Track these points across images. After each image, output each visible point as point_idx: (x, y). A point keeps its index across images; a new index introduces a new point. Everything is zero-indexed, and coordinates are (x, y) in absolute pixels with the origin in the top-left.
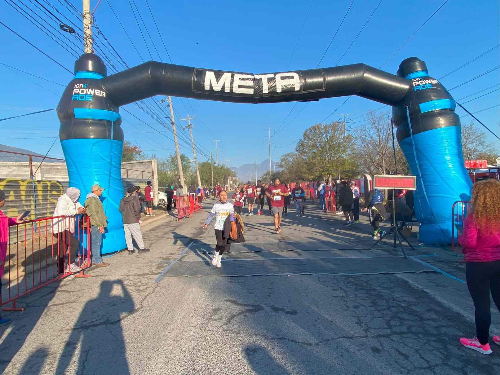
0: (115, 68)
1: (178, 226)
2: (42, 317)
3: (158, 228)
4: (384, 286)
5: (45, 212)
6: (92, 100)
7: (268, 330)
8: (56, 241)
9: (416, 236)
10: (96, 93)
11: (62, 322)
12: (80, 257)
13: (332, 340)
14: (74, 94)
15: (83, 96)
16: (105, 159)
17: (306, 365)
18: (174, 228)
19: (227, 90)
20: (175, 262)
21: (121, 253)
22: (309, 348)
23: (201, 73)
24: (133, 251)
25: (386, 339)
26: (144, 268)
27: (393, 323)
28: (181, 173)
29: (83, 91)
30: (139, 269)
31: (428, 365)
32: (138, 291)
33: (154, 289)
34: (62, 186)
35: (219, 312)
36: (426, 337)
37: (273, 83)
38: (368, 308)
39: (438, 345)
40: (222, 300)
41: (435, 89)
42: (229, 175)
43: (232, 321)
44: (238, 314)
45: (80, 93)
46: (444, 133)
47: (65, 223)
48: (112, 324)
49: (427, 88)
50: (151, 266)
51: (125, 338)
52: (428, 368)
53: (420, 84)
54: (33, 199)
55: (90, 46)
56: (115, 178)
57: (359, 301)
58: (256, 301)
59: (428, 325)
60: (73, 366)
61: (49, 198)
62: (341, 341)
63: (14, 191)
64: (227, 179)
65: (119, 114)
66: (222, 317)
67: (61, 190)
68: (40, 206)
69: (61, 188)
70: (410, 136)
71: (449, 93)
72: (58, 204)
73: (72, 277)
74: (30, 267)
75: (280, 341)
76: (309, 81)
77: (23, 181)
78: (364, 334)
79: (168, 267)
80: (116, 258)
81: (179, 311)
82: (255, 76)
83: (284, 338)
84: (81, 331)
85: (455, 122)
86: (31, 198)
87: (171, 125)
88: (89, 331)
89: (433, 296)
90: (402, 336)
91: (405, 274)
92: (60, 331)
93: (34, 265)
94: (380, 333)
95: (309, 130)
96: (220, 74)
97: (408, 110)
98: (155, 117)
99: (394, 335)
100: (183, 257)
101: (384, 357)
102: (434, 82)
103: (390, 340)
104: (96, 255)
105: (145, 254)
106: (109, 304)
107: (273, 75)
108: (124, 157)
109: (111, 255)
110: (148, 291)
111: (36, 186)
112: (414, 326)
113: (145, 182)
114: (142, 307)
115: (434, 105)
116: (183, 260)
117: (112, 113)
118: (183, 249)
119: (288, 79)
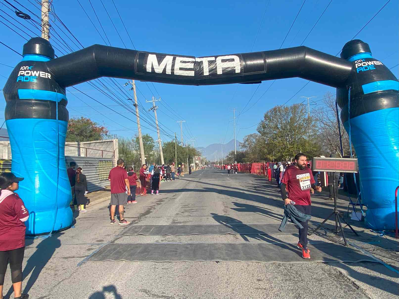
6: (36, 81)
10: (41, 75)
14: (19, 75)
15: (28, 78)
16: (48, 138)
19: (169, 72)
20: (107, 244)
23: (144, 56)
28: (143, 153)
29: (28, 73)
33: (71, 274)
37: (213, 66)
41: (377, 71)
45: (25, 75)
46: (388, 114)
49: (370, 69)
53: (363, 65)
55: (47, 31)
76: (250, 63)
79: (98, 250)
82: (196, 59)
87: (134, 107)
95: (271, 111)
96: (162, 57)
97: (349, 92)
107: (214, 58)
110: (65, 276)
113: (105, 161)
114: (49, 295)
115: (377, 86)
116: (116, 242)
117: (57, 95)
118: (122, 229)
119: (229, 62)
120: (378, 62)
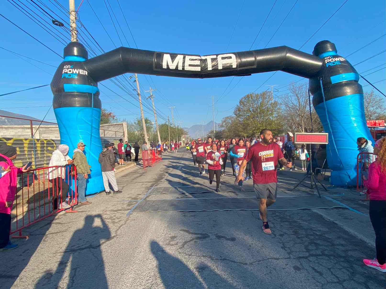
0: (94, 53)
1: (144, 173)
2: (41, 243)
3: (128, 175)
4: (304, 219)
5: (43, 163)
6: (77, 77)
7: (213, 253)
8: (51, 185)
9: (328, 180)
10: (80, 72)
11: (57, 246)
12: (70, 197)
13: (263, 260)
14: (63, 73)
15: (71, 75)
16: (88, 122)
17: (243, 280)
18: (141, 174)
19: (180, 68)
20: (141, 201)
21: (100, 194)
22: (245, 266)
23: (160, 56)
24: (110, 193)
25: (305, 260)
26: (118, 205)
27: (310, 247)
28: (145, 133)
29: (70, 71)
30: (114, 206)
31: (338, 280)
32: (114, 223)
33: (125, 221)
34: (56, 143)
35: (175, 239)
36: (336, 259)
37: (215, 63)
38: (291, 236)
39: (346, 265)
40: (178, 230)
41: (342, 65)
42: (182, 134)
43: (185, 246)
44: (190, 240)
45: (68, 72)
46: (350, 99)
47: (58, 171)
48: (95, 248)
49: (337, 64)
50: (123, 204)
51: (104, 259)
52: (338, 282)
53: (331, 61)
54: (33, 153)
55: (75, 36)
56: (95, 137)
57: (284, 230)
58: (203, 231)
59: (338, 249)
60: (65, 280)
61: (46, 153)
62: (270, 261)
63: (19, 147)
64: (181, 137)
65: (97, 87)
66: (177, 243)
67: (55, 146)
68: (39, 159)
69: (54, 144)
70: (323, 101)
71: (354, 68)
72: (52, 157)
73: (63, 212)
74: (32, 205)
75: (222, 262)
76: (244, 60)
77: (26, 140)
78: (287, 256)
79: (136, 205)
80: (97, 198)
81: (145, 238)
82: (202, 57)
83: (226, 259)
84: (71, 253)
85: (359, 90)
86: (32, 152)
87: (138, 96)
88: (76, 253)
89: (342, 227)
90: (318, 258)
91: (320, 209)
92: (55, 253)
93: (35, 204)
94: (300, 255)
95: (244, 98)
96: (175, 56)
97: (321, 82)
98: (125, 89)
99: (311, 257)
100: (147, 197)
101: (303, 274)
102: (342, 59)
103: (307, 260)
104: (82, 195)
105: (119, 195)
106: (92, 233)
107: (216, 56)
108: (101, 120)
109: (93, 196)
110: (121, 223)
111: (35, 144)
112: (327, 250)
113: (118, 140)
114: (117, 235)
115: (343, 77)
116: (148, 199)
117: (93, 88)
118: (148, 190)
119: (227, 59)
120: (343, 58)
